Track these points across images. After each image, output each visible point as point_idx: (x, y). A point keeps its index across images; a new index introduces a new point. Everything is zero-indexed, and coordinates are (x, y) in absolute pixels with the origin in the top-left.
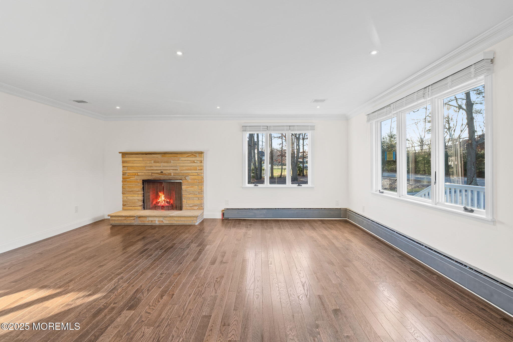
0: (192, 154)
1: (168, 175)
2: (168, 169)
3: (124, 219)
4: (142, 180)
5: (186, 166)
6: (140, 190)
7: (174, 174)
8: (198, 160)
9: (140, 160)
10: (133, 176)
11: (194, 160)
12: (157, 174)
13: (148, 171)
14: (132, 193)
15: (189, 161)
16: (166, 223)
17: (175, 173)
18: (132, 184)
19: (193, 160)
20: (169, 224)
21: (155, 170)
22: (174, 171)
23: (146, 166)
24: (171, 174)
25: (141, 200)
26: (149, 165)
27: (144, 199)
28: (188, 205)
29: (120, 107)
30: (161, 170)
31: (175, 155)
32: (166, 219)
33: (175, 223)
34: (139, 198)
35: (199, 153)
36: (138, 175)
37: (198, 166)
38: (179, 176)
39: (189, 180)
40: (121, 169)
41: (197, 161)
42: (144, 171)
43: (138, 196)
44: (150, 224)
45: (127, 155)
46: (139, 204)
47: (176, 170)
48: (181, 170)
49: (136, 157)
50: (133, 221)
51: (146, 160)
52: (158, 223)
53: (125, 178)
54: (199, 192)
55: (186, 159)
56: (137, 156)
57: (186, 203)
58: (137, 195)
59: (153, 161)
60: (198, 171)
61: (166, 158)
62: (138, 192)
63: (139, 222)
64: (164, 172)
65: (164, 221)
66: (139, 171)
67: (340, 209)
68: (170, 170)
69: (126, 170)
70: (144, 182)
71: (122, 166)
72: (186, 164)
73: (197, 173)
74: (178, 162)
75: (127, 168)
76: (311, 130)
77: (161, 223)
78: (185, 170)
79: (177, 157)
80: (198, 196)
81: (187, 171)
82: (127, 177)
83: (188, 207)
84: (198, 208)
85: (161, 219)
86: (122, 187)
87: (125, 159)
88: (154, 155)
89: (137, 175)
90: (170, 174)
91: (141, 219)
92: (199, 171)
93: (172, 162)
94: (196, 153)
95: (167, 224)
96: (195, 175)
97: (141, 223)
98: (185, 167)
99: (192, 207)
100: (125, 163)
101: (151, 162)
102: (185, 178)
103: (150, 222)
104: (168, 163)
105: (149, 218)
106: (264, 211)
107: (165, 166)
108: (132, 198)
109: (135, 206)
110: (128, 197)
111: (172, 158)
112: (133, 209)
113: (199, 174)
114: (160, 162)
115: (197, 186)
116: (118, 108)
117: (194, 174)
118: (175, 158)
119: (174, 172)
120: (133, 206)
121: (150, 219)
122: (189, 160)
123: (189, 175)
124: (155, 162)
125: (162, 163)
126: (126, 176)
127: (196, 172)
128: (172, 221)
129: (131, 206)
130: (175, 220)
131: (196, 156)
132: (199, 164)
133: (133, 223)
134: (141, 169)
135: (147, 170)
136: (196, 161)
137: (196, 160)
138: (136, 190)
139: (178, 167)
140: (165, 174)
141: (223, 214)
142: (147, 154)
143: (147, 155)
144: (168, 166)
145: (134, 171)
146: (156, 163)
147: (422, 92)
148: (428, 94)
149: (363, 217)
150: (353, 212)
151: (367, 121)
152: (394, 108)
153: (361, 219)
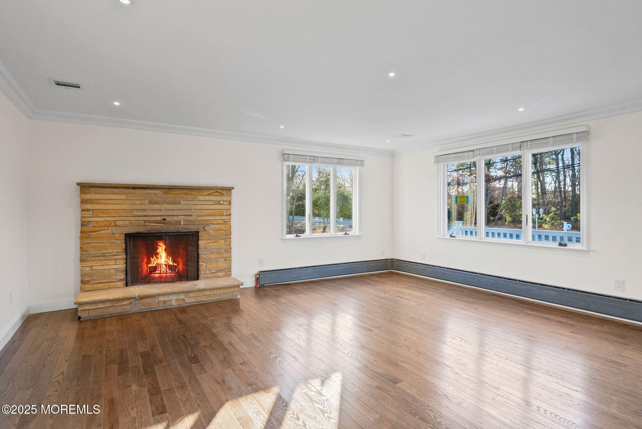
0: (217, 190)
1: (175, 225)
2: (176, 214)
3: (110, 306)
4: (124, 234)
5: (206, 209)
6: (120, 252)
7: (186, 223)
8: (225, 201)
9: (122, 199)
10: (106, 228)
11: (219, 200)
12: (154, 223)
13: (137, 218)
14: (102, 258)
15: (211, 201)
16: (190, 301)
17: (187, 221)
18: (103, 243)
19: (217, 200)
20: (196, 304)
21: (151, 216)
22: (185, 217)
23: (133, 208)
24: (181, 222)
25: (122, 269)
26: (139, 208)
27: (126, 268)
28: (209, 270)
29: (119, 103)
30: (162, 216)
31: (188, 191)
32: (191, 295)
33: (206, 299)
34: (117, 267)
35: (227, 190)
36: (116, 226)
37: (225, 209)
38: (194, 225)
39: (211, 232)
40: (78, 214)
41: (224, 203)
42: (130, 218)
43: (117, 263)
44: (162, 307)
45: (92, 189)
46: (119, 278)
47: (189, 215)
48: (198, 216)
49: (112, 194)
50: (128, 307)
51: (134, 199)
52: (176, 304)
53: (88, 232)
54: (226, 249)
55: (207, 198)
56: (115, 190)
57: (205, 268)
58: (113, 262)
59: (147, 201)
60: (225, 217)
61: (171, 196)
62: (114, 255)
63: (140, 306)
64: (168, 219)
65: (187, 299)
66: (118, 219)
67: (387, 259)
68: (179, 215)
69: (91, 217)
70: (129, 237)
71: (81, 210)
72: (207, 207)
73: (223, 220)
74: (193, 203)
75: (91, 212)
76: (361, 165)
77: (181, 303)
78: (204, 216)
79: (192, 195)
80: (225, 256)
81: (207, 217)
82: (93, 229)
83: (208, 273)
84: (224, 273)
85: (182, 296)
86: (81, 248)
87: (87, 196)
88: (150, 191)
89: (114, 226)
90: (179, 223)
91: (144, 301)
92: (227, 216)
93: (182, 202)
94: (223, 189)
95: (191, 303)
96: (220, 224)
97: (144, 307)
98: (204, 210)
99: (216, 273)
100: (88, 203)
101: (143, 202)
102: (205, 229)
103: (161, 304)
104: (175, 204)
105: (160, 297)
106: (310, 271)
107: (169, 209)
108: (102, 268)
109: (110, 282)
110: (93, 267)
111: (183, 196)
112: (106, 288)
113: (226, 222)
114: (160, 202)
115: (223, 241)
116: (117, 104)
117: (219, 222)
118: (187, 196)
119: (186, 219)
120: (106, 283)
121: (162, 299)
122: (211, 199)
123: (211, 224)
124: (150, 202)
125: (165, 205)
126: (90, 228)
127: (222, 218)
128: (200, 297)
129: (102, 283)
130: (206, 294)
131: (222, 195)
132: (227, 207)
133: (129, 310)
134: (123, 214)
135: (135, 216)
136: (222, 202)
137: (222, 200)
138: (111, 253)
139: (192, 210)
140: (170, 223)
141: (257, 280)
142: (135, 187)
143: (136, 190)
144: (176, 209)
145: (108, 219)
146: (152, 204)
147: (519, 145)
148: (527, 148)
149: (425, 264)
150: (406, 261)
151: (435, 162)
152: (481, 154)
153: (421, 267)
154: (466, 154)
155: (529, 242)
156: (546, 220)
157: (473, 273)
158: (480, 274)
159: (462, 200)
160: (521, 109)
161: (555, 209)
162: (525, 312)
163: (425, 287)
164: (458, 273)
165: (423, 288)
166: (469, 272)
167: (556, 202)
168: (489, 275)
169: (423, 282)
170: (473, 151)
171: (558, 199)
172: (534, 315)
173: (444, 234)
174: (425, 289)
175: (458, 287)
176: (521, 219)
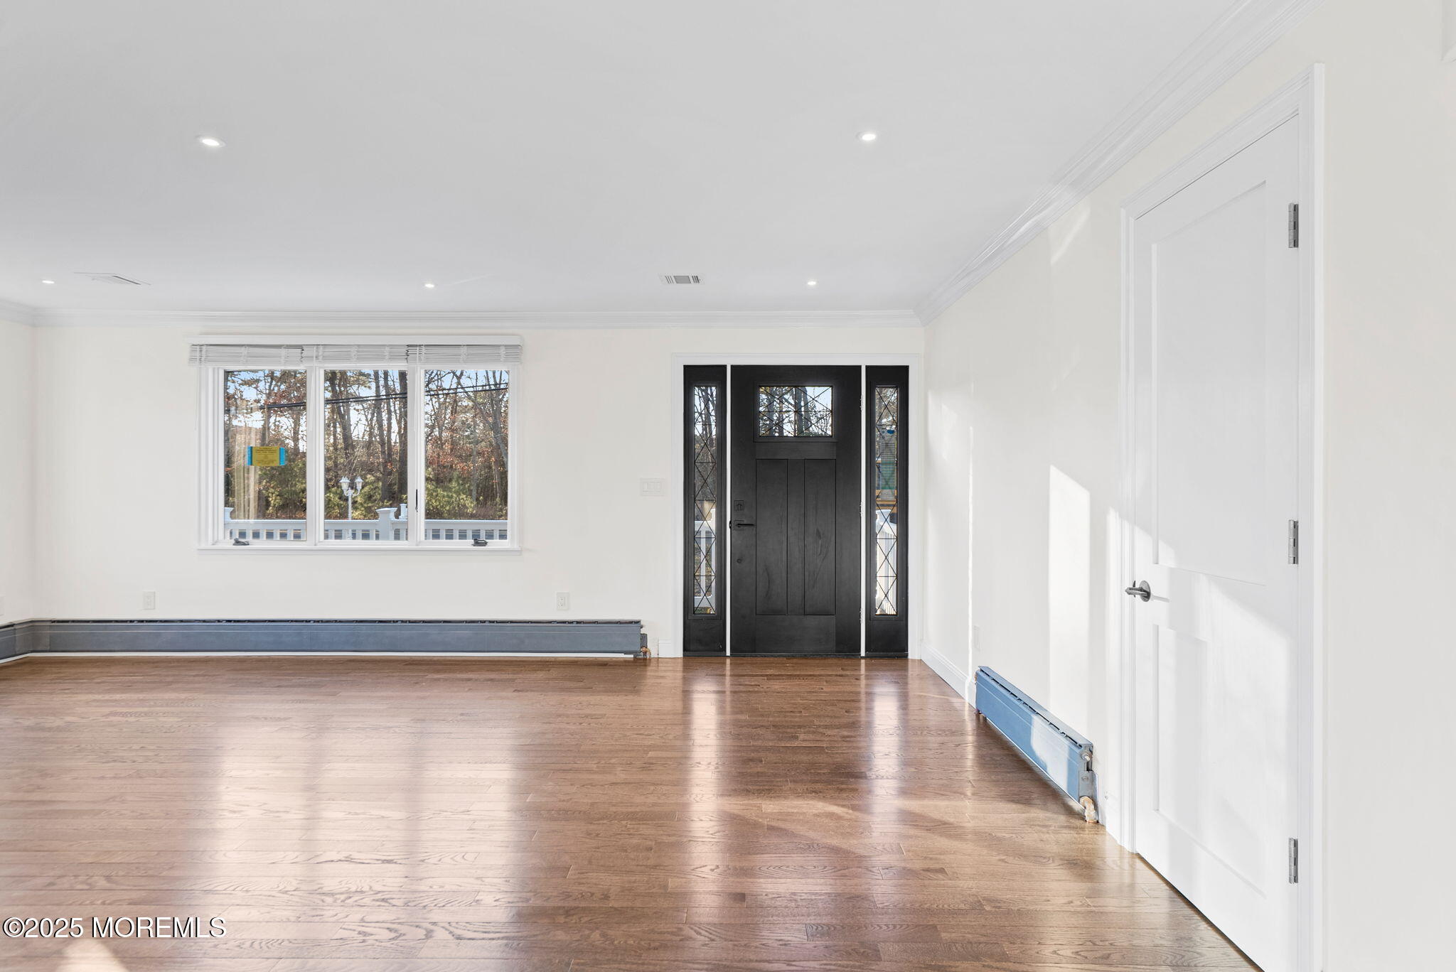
67: (12, 625)
147: (404, 350)
148: (420, 359)
149: (156, 621)
150: (88, 621)
151: (192, 359)
152: (321, 358)
153: (145, 629)
154: (283, 352)
155: (420, 542)
156: (357, 501)
157: (296, 621)
158: (315, 621)
159: (266, 457)
160: (430, 286)
161: (373, 478)
162: (427, 677)
163: (174, 675)
164: (259, 628)
165: (170, 679)
166: (288, 621)
167: (376, 464)
168: (336, 621)
169: (156, 667)
170: (301, 347)
171: (378, 458)
172: (446, 680)
173: (216, 539)
174: (178, 682)
175: (260, 660)
176: (304, 500)
